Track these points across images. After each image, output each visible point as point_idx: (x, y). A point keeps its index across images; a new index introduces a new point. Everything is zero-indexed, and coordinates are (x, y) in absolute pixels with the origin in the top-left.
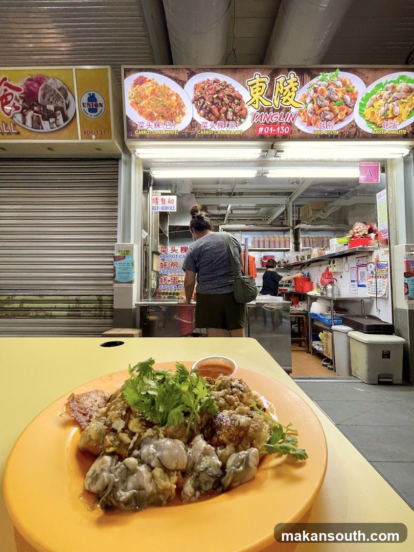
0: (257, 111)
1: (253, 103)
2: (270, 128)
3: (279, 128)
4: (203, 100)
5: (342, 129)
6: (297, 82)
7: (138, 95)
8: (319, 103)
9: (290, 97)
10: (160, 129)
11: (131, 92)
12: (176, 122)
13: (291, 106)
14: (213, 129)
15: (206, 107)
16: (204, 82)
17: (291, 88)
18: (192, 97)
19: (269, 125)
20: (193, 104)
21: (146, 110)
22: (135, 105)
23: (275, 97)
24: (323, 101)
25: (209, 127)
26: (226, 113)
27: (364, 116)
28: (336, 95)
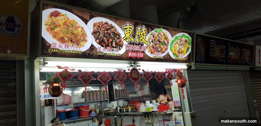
0: (128, 44)
1: (126, 39)
2: (134, 54)
3: (138, 54)
4: (98, 33)
5: (164, 56)
6: (146, 31)
7: (53, 23)
8: (155, 42)
9: (143, 38)
10: (69, 49)
11: (47, 20)
12: (81, 45)
13: (144, 43)
14: (104, 52)
15: (101, 38)
16: (100, 22)
17: (143, 34)
18: (92, 30)
19: (134, 51)
20: (92, 35)
21: (59, 35)
22: (49, 30)
23: (136, 37)
24: (156, 42)
25: (102, 51)
26: (112, 43)
27: (172, 51)
28: (161, 39)
